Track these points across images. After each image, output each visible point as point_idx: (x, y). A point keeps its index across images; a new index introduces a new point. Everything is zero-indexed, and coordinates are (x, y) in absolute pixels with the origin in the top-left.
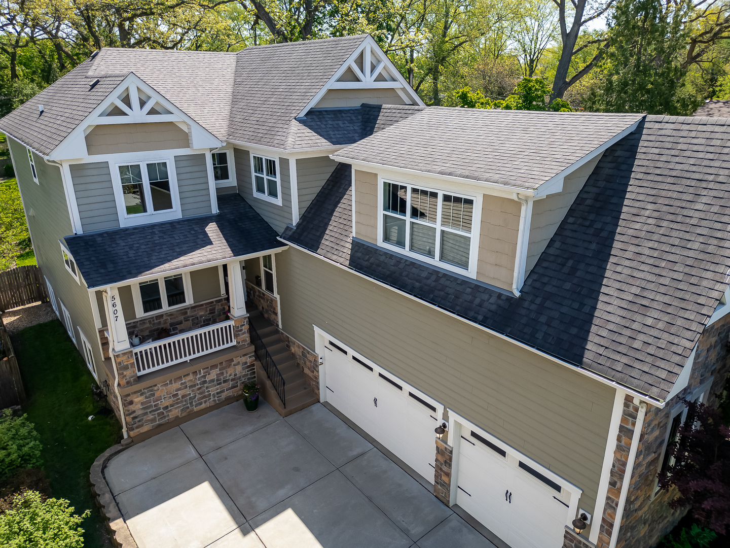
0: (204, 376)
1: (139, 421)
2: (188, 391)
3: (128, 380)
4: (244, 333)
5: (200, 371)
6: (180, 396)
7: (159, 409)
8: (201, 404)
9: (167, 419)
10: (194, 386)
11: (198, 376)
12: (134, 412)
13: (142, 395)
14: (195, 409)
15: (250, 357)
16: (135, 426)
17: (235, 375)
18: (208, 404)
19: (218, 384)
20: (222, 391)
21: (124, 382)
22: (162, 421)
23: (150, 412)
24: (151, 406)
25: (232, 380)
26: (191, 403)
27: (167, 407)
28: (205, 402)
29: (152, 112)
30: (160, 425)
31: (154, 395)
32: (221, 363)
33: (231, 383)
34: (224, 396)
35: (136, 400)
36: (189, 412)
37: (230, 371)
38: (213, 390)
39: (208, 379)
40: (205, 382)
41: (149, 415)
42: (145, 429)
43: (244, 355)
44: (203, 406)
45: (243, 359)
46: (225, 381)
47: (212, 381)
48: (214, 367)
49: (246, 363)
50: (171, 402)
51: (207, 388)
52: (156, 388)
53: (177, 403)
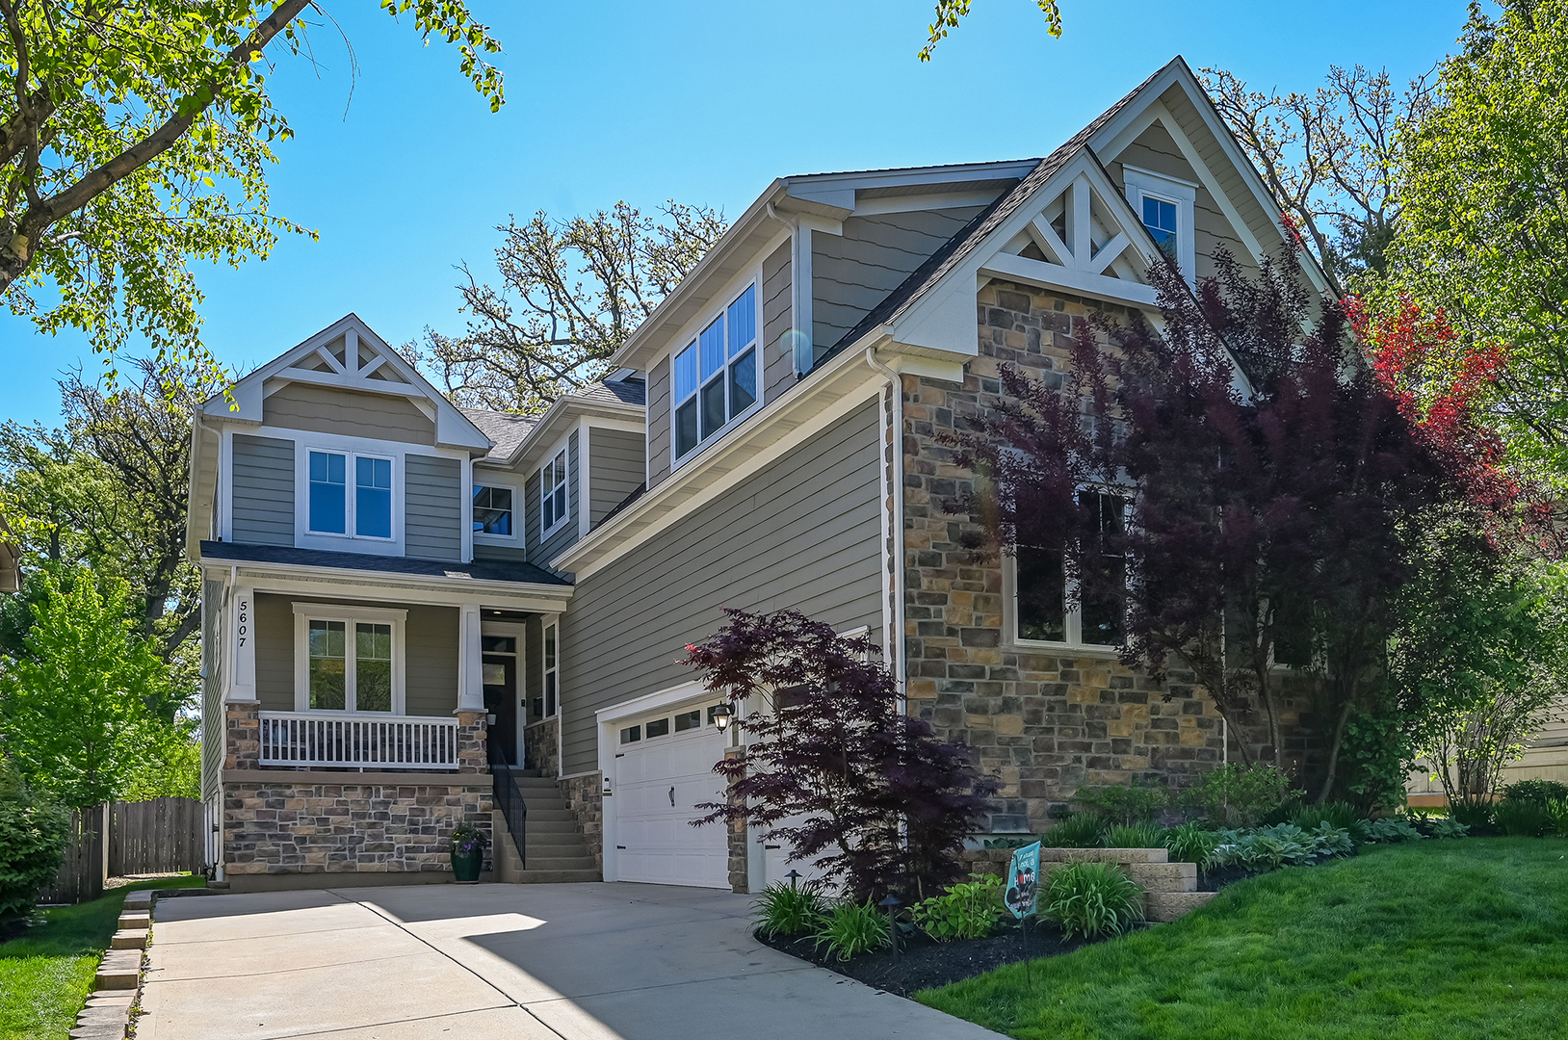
0: (386, 804)
1: (247, 847)
2: (348, 822)
3: (242, 759)
4: (475, 745)
5: (378, 790)
6: (332, 827)
7: (288, 838)
8: (371, 859)
9: (300, 864)
10: (363, 816)
11: (373, 799)
12: (240, 824)
13: (260, 795)
14: (359, 866)
15: (483, 798)
16: (237, 853)
17: (449, 825)
18: (385, 866)
19: (412, 831)
20: (419, 850)
21: (234, 759)
22: (291, 866)
23: (271, 836)
24: (273, 826)
25: (442, 832)
26: (352, 850)
27: (302, 840)
28: (381, 858)
29: (375, 375)
30: (284, 873)
31: (282, 804)
32: (422, 788)
33: (438, 838)
34: (421, 858)
35: (248, 801)
36: (344, 867)
37: (440, 811)
38: (400, 839)
39: (392, 811)
40: (384, 816)
41: (269, 842)
42: (255, 867)
43: (472, 789)
44: (376, 865)
45: (469, 797)
46: (426, 830)
47: (400, 819)
48: (407, 791)
49: (474, 807)
50: (313, 832)
51: (388, 830)
52: (288, 792)
53: (325, 840)
